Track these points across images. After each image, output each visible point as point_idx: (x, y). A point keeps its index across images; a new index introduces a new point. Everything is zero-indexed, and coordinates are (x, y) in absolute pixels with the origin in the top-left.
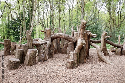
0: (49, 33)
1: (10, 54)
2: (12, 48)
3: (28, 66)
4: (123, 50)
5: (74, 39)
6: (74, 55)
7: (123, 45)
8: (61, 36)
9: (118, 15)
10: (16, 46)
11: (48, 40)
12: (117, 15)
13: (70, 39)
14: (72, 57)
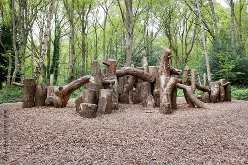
0: (114, 67)
1: (35, 105)
2: (41, 94)
3: (105, 114)
4: (211, 95)
5: (151, 77)
6: (168, 97)
7: (210, 88)
8: (131, 72)
9: (182, 41)
10: (47, 90)
11: (113, 77)
12: (179, 42)
13: (146, 77)
14: (165, 100)
